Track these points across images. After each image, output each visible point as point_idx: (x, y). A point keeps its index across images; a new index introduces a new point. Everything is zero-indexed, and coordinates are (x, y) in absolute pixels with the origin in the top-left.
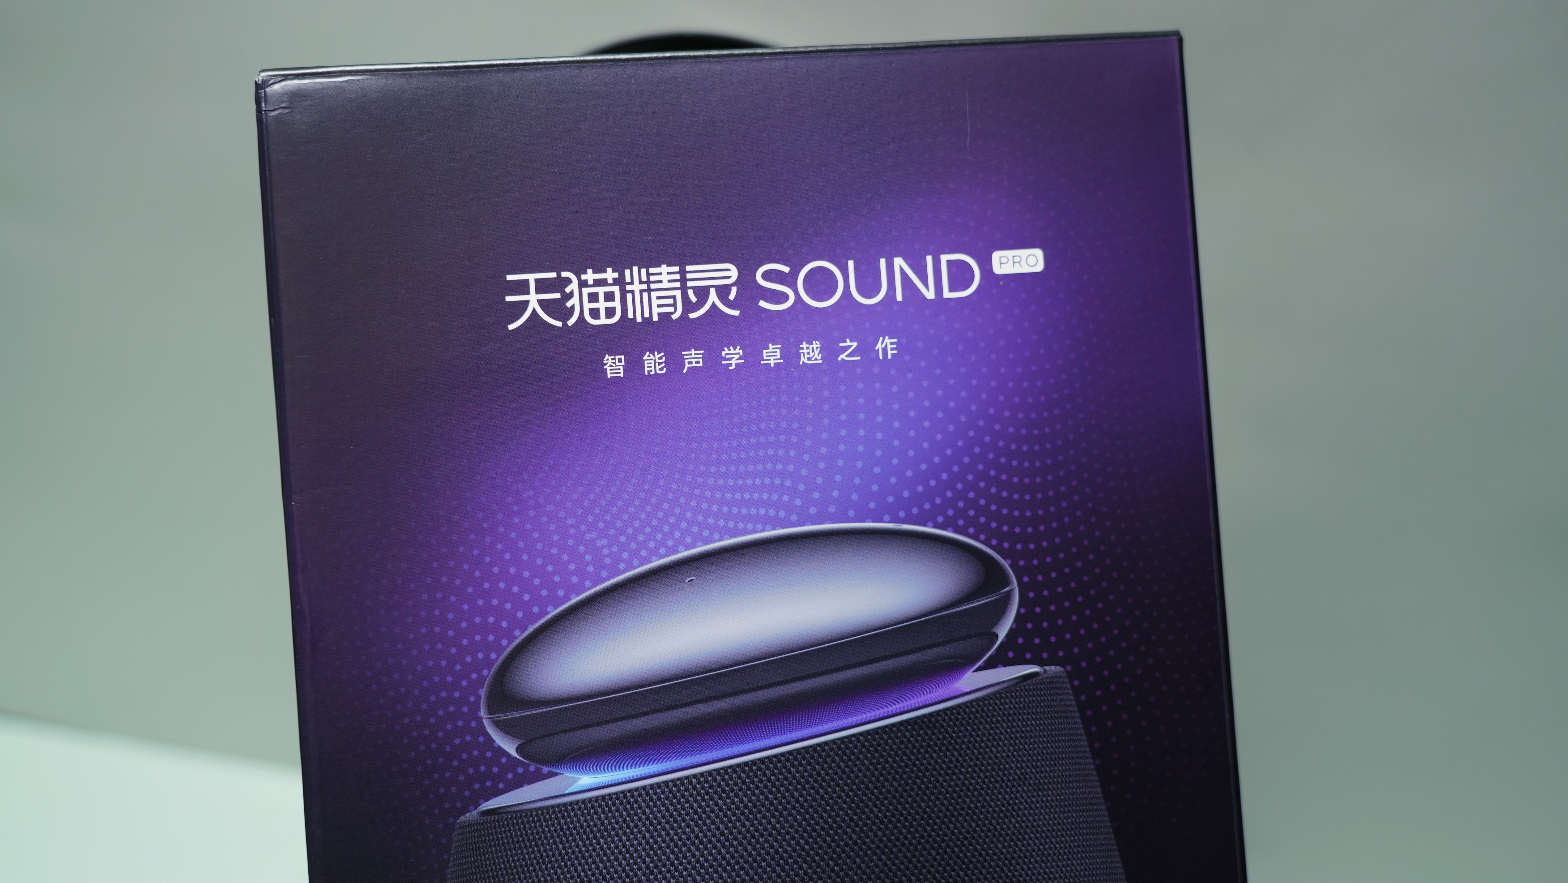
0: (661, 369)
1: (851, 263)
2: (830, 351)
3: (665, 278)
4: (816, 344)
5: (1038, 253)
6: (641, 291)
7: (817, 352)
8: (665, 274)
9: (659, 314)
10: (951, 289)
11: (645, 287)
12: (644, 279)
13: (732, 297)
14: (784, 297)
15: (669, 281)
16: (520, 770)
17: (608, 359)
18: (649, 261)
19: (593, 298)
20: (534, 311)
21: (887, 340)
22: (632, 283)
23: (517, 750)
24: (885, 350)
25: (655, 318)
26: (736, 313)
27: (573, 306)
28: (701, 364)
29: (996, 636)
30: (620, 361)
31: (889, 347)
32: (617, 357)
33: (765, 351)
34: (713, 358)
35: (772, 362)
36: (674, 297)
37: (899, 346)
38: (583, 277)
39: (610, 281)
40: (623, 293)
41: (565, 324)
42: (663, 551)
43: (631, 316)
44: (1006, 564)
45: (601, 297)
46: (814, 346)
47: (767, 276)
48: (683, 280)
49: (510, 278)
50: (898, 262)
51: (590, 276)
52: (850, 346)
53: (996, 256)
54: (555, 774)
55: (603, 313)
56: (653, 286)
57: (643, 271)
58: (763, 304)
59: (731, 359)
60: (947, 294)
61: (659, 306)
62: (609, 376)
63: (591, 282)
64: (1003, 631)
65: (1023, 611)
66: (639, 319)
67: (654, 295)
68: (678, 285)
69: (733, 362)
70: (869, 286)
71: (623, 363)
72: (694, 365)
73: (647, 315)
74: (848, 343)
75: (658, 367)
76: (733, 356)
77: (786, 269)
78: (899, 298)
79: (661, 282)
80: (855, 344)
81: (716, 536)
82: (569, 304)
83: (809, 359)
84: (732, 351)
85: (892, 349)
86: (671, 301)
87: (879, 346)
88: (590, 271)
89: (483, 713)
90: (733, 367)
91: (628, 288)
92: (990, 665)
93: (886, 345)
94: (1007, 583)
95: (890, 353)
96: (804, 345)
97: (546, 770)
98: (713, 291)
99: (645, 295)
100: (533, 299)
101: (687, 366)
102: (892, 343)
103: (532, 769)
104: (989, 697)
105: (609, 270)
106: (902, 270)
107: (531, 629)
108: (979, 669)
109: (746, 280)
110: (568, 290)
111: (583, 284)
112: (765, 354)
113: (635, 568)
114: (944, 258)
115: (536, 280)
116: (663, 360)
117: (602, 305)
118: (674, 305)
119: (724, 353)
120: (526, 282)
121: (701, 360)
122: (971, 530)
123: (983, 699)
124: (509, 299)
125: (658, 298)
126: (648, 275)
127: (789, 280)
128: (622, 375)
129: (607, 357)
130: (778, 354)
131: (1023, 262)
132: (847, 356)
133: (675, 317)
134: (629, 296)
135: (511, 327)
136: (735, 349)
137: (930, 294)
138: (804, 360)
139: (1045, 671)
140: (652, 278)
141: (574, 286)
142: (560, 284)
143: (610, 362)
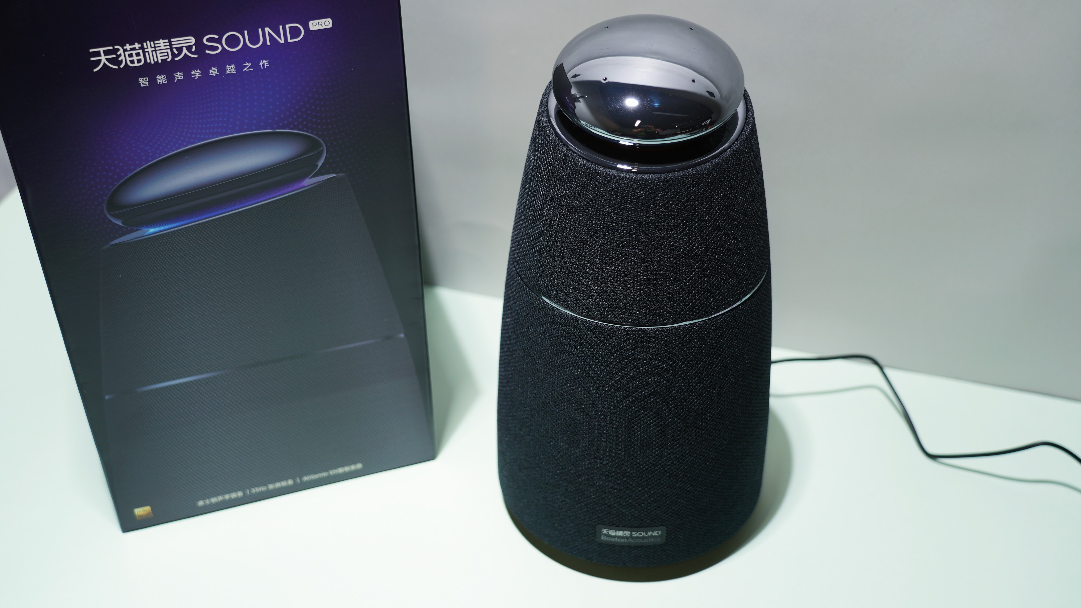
0: (165, 81)
1: (246, 32)
2: (239, 68)
3: (162, 45)
4: (233, 66)
5: (330, 20)
6: (152, 51)
7: (233, 69)
8: (162, 43)
9: (162, 60)
10: (291, 38)
11: (153, 49)
12: (153, 46)
13: (193, 49)
14: (217, 48)
15: (164, 46)
16: (124, 230)
17: (141, 79)
18: (154, 38)
19: (131, 55)
20: (104, 63)
21: (264, 61)
22: (147, 48)
23: (122, 223)
24: (263, 65)
25: (160, 61)
26: (196, 56)
27: (122, 60)
28: (183, 78)
29: (317, 166)
30: (146, 79)
31: (265, 64)
32: (145, 78)
33: (210, 71)
34: (187, 75)
35: (214, 75)
36: (167, 52)
37: (269, 63)
38: (125, 48)
39: (137, 48)
40: (144, 53)
41: (119, 67)
42: (174, 148)
43: (148, 61)
44: (320, 140)
45: (134, 55)
46: (232, 66)
47: (208, 40)
48: (171, 45)
49: (91, 50)
50: (267, 29)
51: (128, 47)
52: (248, 65)
53: (311, 23)
54: (139, 230)
55: (136, 61)
56: (157, 49)
57: (152, 43)
58: (207, 52)
59: (196, 75)
60: (290, 40)
61: (161, 56)
62: (142, 86)
63: (129, 49)
64: (320, 164)
65: (328, 155)
66: (152, 62)
67: (158, 52)
68: (168, 47)
69: (197, 76)
70: (254, 40)
71: (148, 80)
72: (179, 78)
73: (156, 60)
74: (247, 64)
75: (163, 81)
76: (196, 73)
77: (217, 37)
78: (268, 44)
79: (160, 46)
80: (250, 64)
81: (196, 141)
82: (120, 59)
83: (230, 72)
84: (196, 71)
85: (266, 64)
86: (166, 54)
87: (261, 64)
88: (127, 45)
89: (105, 212)
90: (197, 78)
91: (146, 50)
92: (315, 175)
93: (264, 63)
94: (320, 145)
95: (266, 66)
96: (228, 66)
97: (135, 228)
98: (184, 49)
99: (154, 53)
100: (103, 58)
101: (176, 79)
102: (266, 62)
103: (129, 228)
104: (316, 186)
105: (136, 44)
106: (269, 32)
107: (121, 181)
108: (311, 178)
109: (199, 43)
110: (119, 53)
111: (125, 50)
112: (211, 72)
113: (162, 156)
114: (287, 26)
115: (104, 51)
116: (166, 77)
117: (135, 58)
118: (168, 55)
119: (192, 73)
120: (99, 52)
121: (182, 76)
122: (305, 129)
123: (313, 187)
124: (92, 59)
125: (160, 53)
126: (154, 44)
127: (219, 41)
128: (148, 85)
129: (140, 79)
130: (217, 71)
131: (323, 24)
132: (247, 69)
133: (168, 60)
134: (147, 54)
135: (95, 70)
136: (197, 71)
137: (282, 41)
138: (228, 72)
139: (338, 176)
140: (156, 45)
141: (121, 51)
142: (115, 51)
143: (142, 80)
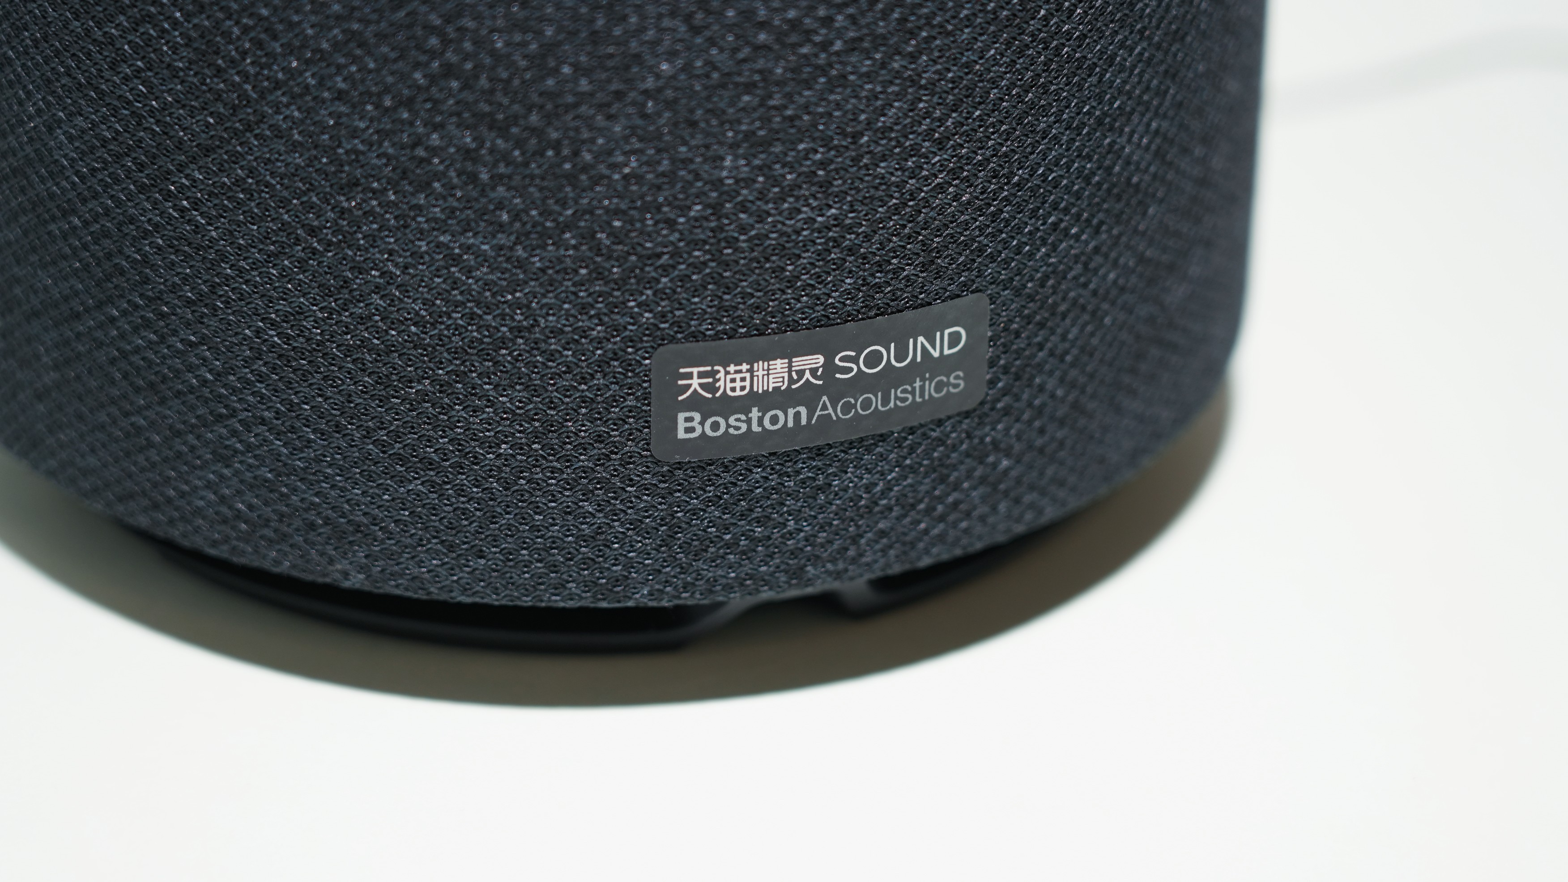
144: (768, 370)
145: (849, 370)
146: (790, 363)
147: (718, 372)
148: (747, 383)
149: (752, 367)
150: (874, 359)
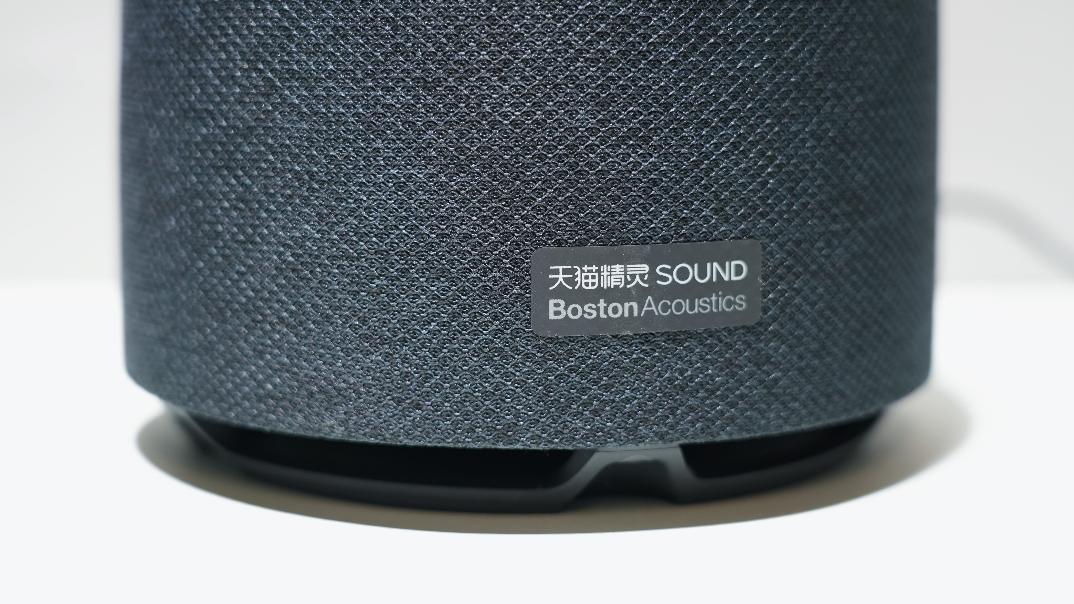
144: (611, 272)
145: (666, 279)
146: (625, 268)
147: (577, 270)
148: (596, 281)
149: (599, 268)
150: (683, 274)
